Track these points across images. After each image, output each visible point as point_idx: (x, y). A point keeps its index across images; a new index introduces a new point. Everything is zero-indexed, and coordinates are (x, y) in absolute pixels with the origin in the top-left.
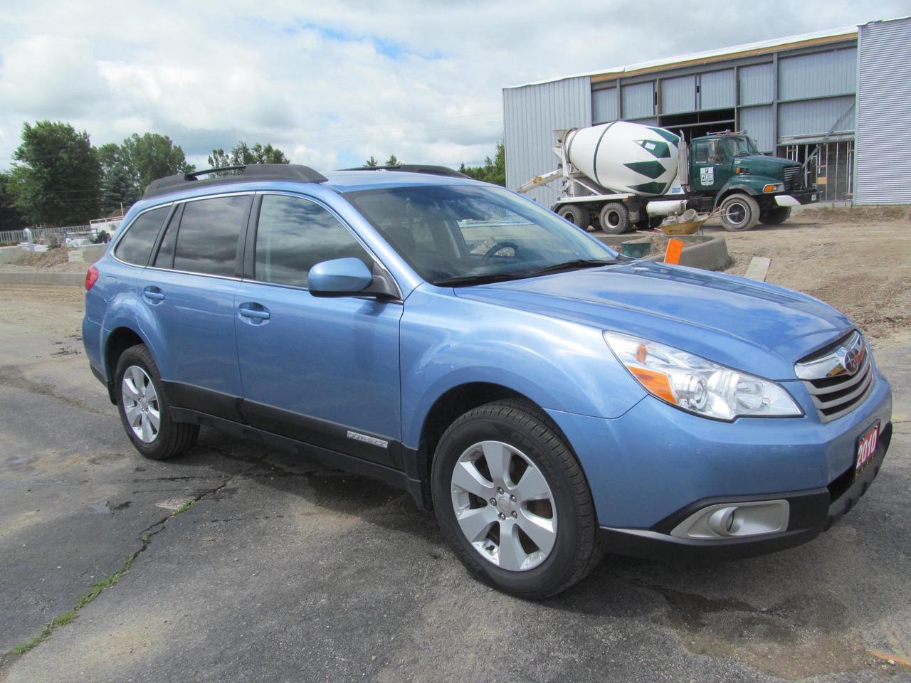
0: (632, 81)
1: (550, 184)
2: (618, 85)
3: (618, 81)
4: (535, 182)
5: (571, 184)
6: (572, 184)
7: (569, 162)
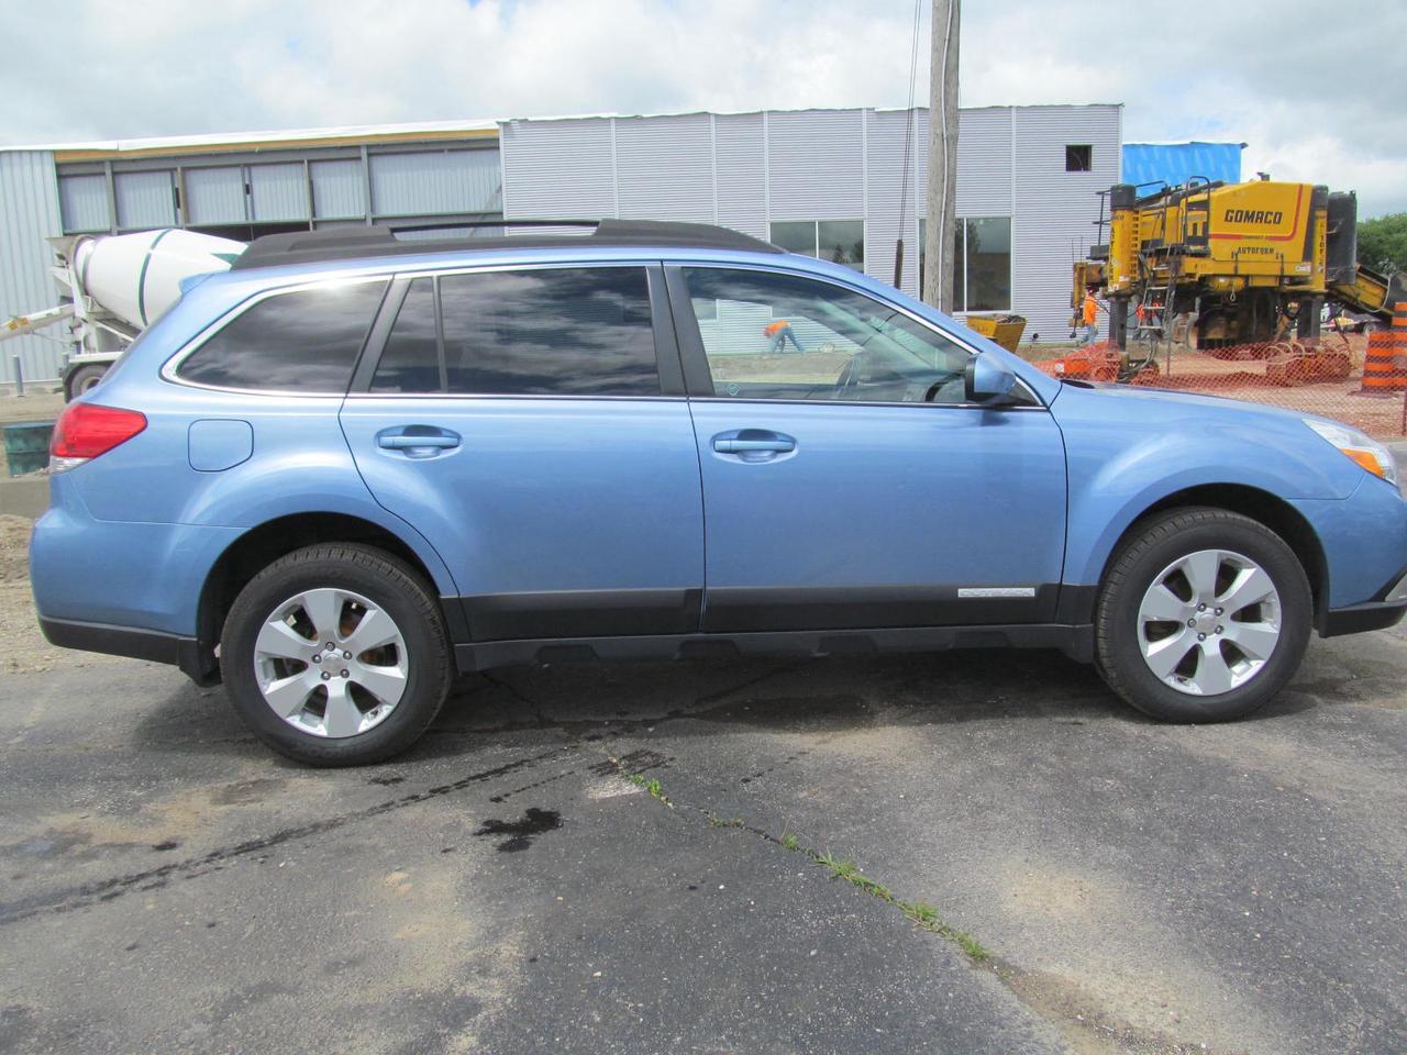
0: (134, 167)
1: (45, 331)
2: (108, 172)
3: (108, 165)
4: (13, 326)
5: (89, 331)
6: (93, 331)
7: (86, 292)
